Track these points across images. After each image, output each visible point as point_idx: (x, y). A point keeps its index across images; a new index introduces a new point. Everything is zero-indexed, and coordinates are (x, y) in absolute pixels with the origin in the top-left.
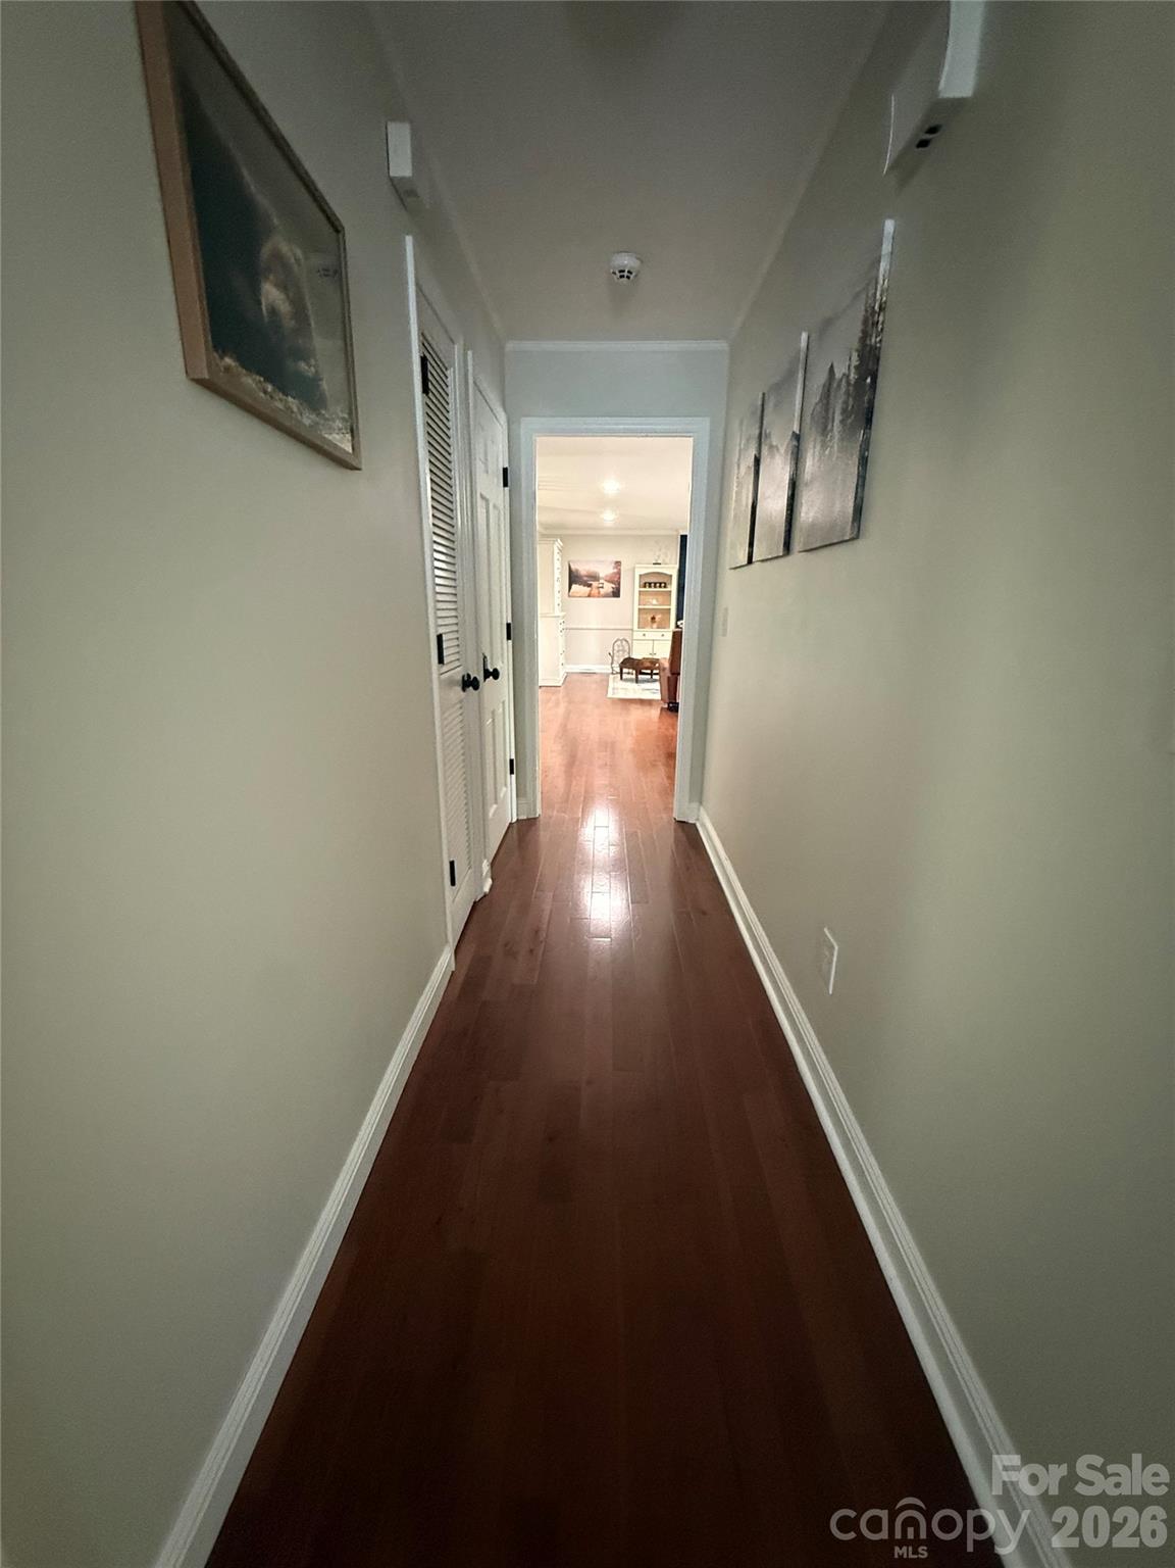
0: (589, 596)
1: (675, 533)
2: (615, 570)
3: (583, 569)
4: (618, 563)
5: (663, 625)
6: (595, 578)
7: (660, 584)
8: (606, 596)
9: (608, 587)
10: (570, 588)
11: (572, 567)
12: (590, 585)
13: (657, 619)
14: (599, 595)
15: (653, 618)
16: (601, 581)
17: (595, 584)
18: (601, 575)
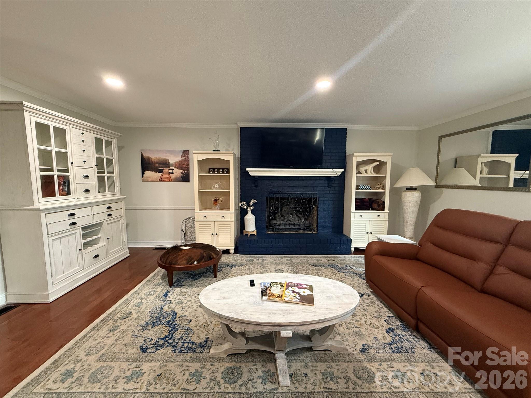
0: (161, 180)
1: (234, 126)
2: (184, 158)
3: (154, 156)
4: (186, 153)
5: (227, 207)
6: (166, 164)
7: (223, 169)
8: (177, 180)
9: (178, 172)
10: (143, 174)
11: (144, 155)
12: (161, 172)
13: (219, 202)
14: (170, 180)
15: (216, 200)
16: (171, 168)
17: (166, 170)
18: (171, 162)
